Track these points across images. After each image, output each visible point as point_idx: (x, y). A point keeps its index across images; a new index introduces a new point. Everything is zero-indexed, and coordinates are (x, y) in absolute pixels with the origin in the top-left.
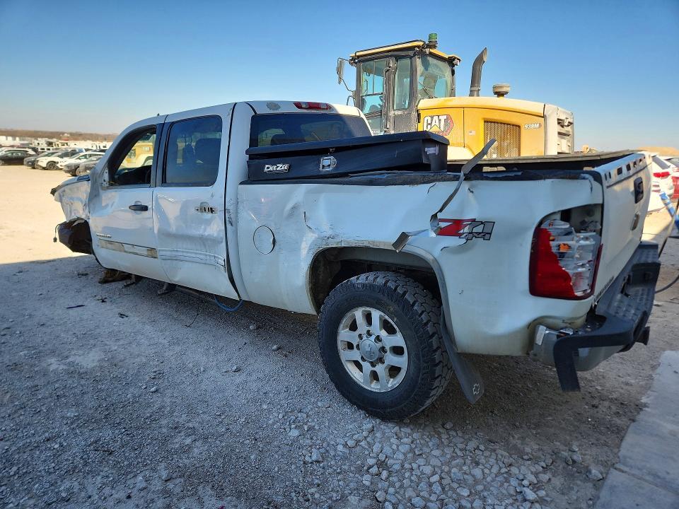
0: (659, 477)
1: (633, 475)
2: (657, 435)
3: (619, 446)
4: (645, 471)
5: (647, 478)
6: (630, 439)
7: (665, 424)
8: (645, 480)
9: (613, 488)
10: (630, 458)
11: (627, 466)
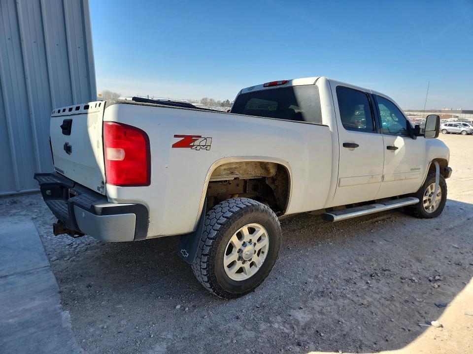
0: (28, 274)
1: (39, 268)
2: (41, 292)
3: (55, 274)
4: (35, 272)
5: (32, 271)
6: (53, 280)
7: (40, 302)
8: (33, 270)
9: (44, 260)
10: (46, 273)
11: (44, 270)
